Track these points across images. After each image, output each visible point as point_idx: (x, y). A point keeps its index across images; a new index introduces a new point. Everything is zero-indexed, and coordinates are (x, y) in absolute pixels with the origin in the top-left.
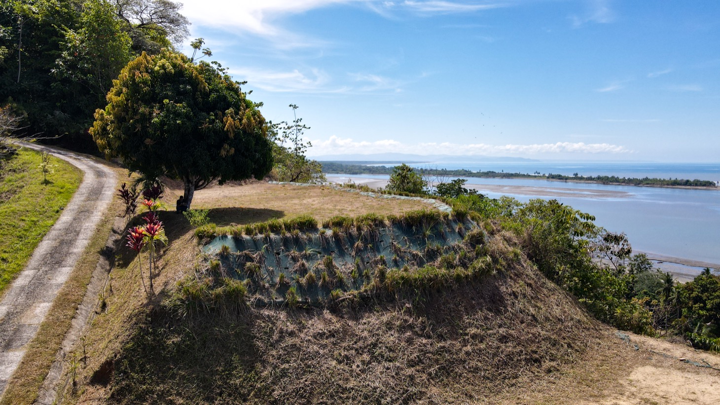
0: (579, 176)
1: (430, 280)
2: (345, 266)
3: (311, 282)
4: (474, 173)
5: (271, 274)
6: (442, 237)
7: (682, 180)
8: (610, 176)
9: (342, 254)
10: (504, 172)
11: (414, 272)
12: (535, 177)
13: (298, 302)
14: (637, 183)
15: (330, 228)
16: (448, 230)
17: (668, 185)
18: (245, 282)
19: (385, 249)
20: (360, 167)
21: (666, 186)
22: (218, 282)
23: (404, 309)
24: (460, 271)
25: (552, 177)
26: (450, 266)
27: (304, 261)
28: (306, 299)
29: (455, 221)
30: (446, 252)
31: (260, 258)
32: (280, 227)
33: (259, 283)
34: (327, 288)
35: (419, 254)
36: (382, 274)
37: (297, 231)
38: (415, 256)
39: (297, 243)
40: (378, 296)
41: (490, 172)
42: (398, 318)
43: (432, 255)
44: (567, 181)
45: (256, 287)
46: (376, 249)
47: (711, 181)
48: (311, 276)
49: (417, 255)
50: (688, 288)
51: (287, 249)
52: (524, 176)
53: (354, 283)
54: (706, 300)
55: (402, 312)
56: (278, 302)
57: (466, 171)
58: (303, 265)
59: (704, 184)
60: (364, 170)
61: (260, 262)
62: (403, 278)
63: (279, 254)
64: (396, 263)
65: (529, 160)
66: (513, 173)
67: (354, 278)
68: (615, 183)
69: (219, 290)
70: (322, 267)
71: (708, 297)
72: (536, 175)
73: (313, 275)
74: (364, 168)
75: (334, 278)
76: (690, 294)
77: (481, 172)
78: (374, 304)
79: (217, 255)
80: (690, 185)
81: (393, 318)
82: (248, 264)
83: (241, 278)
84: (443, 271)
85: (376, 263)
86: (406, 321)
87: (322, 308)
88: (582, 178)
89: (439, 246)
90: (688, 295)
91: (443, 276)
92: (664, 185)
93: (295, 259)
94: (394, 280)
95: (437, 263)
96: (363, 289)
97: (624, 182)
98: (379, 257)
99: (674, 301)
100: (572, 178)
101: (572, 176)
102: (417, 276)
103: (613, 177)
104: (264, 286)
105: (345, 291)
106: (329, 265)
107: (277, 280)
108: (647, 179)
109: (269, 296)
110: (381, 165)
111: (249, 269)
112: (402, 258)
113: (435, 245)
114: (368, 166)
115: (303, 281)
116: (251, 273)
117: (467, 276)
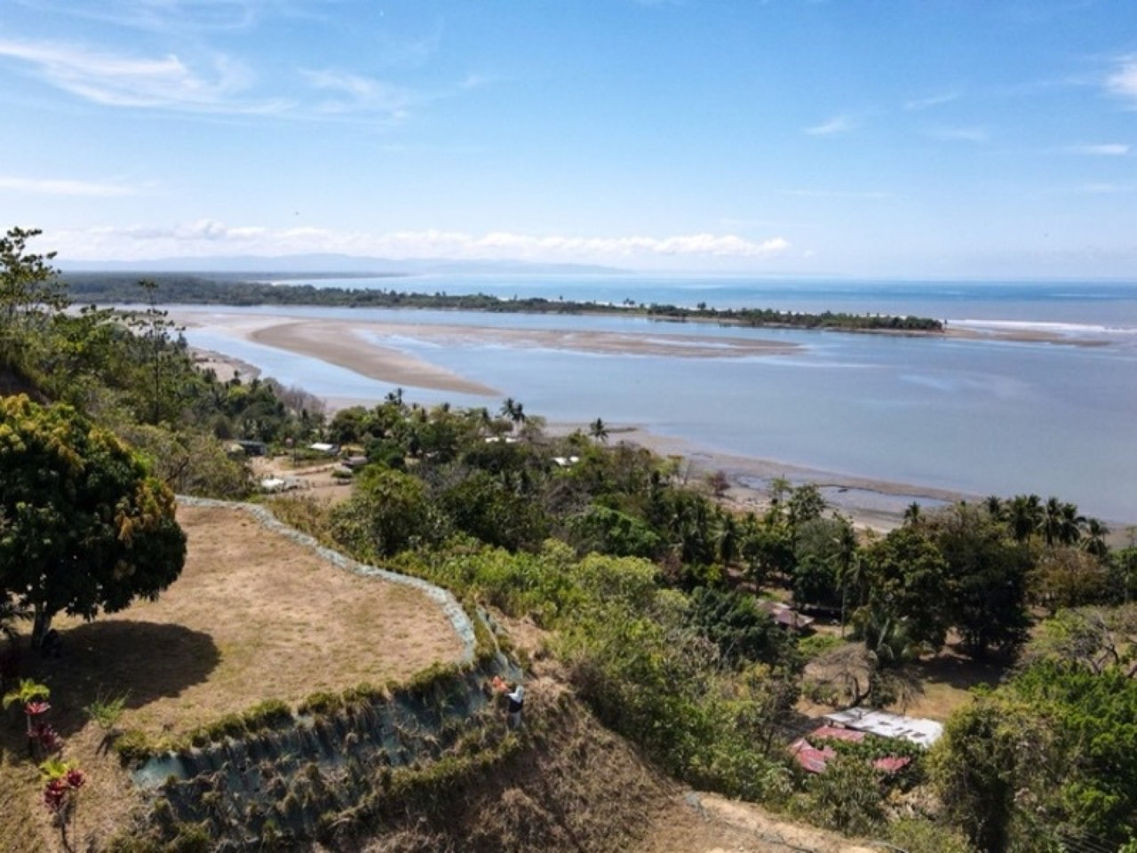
0: (708, 308)
1: (449, 778)
2: (335, 774)
3: (293, 805)
4: (504, 303)
5: (239, 804)
6: (460, 705)
7: (888, 317)
8: (764, 310)
9: (330, 754)
10: (565, 300)
11: (427, 769)
12: (625, 310)
13: (279, 839)
14: (811, 323)
15: (309, 714)
16: (469, 689)
17: (864, 327)
18: (205, 823)
19: (387, 737)
20: (257, 288)
21: (861, 329)
22: (170, 832)
23: (418, 826)
24: (488, 755)
25: (657, 311)
26: (474, 748)
27: (280, 777)
28: (289, 832)
29: (478, 671)
30: (469, 728)
31: (220, 782)
32: (242, 727)
33: (223, 821)
34: (314, 811)
35: (433, 739)
36: (386, 778)
37: (267, 730)
38: (427, 744)
39: (267, 749)
40: (382, 810)
41: (536, 300)
42: (410, 840)
43: (449, 738)
44: (687, 318)
45: (220, 828)
46: (376, 740)
47: (934, 319)
48: (292, 799)
49: (430, 742)
50: (878, 553)
51: (255, 761)
52: (603, 309)
53: (350, 796)
54: (904, 572)
55: (416, 829)
56: (252, 844)
57: (487, 298)
58: (279, 782)
59: (923, 324)
60: (267, 295)
61: (220, 789)
62: (414, 781)
63: (243, 769)
64: (404, 759)
65: (613, 270)
66: (582, 302)
67: (348, 788)
68: (772, 324)
69: (173, 844)
70: (304, 779)
71: (907, 567)
72: (628, 306)
73: (295, 796)
74: (266, 290)
75: (322, 795)
76: (880, 563)
77: (518, 299)
78: (378, 822)
79: (160, 789)
80: (901, 327)
81: (403, 841)
82: (206, 795)
83: (199, 819)
84: (466, 761)
85: (377, 760)
86: (420, 842)
87: (310, 840)
88: (713, 314)
89: (460, 721)
90: (876, 565)
91: (465, 769)
92: (858, 327)
93: (267, 775)
94: (403, 786)
95: (457, 748)
96: (361, 805)
97: (788, 321)
98: (379, 752)
99: (856, 576)
100: (695, 314)
101: (694, 308)
102: (432, 776)
103: (769, 312)
104: (230, 823)
105: (338, 810)
106: (314, 775)
107: (248, 810)
108: (828, 316)
109: (239, 838)
110: (302, 283)
111: (209, 802)
112: (410, 748)
113: (455, 721)
114: (275, 283)
115: (282, 806)
116: (212, 808)
117: (496, 761)
